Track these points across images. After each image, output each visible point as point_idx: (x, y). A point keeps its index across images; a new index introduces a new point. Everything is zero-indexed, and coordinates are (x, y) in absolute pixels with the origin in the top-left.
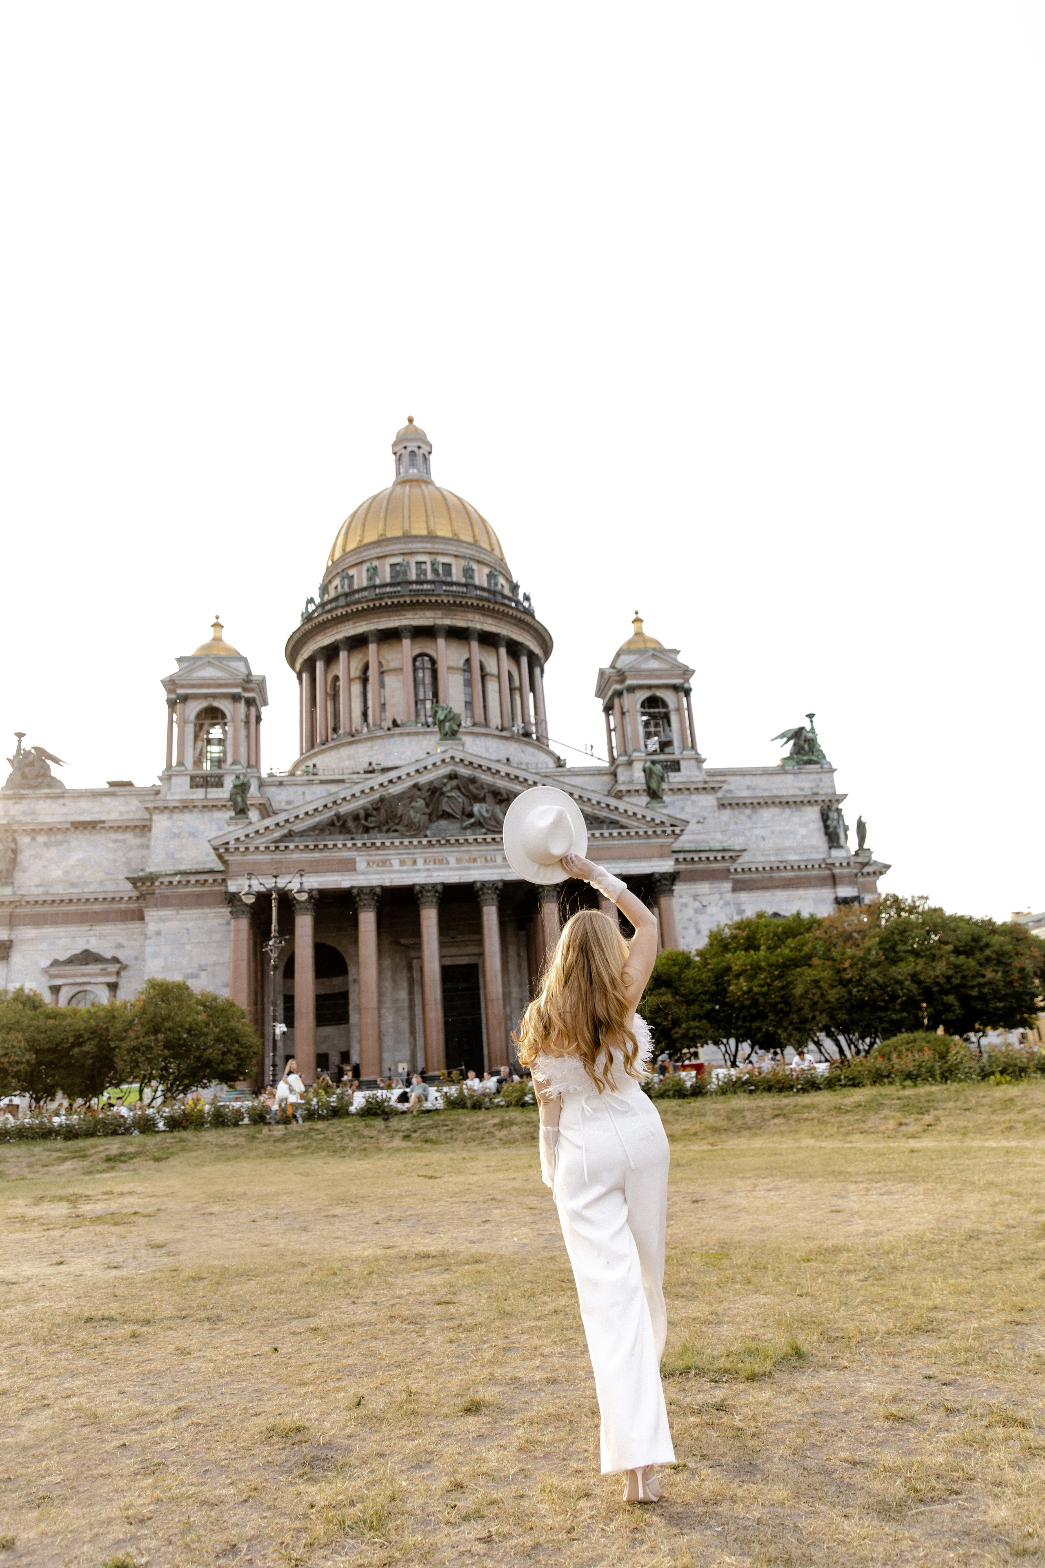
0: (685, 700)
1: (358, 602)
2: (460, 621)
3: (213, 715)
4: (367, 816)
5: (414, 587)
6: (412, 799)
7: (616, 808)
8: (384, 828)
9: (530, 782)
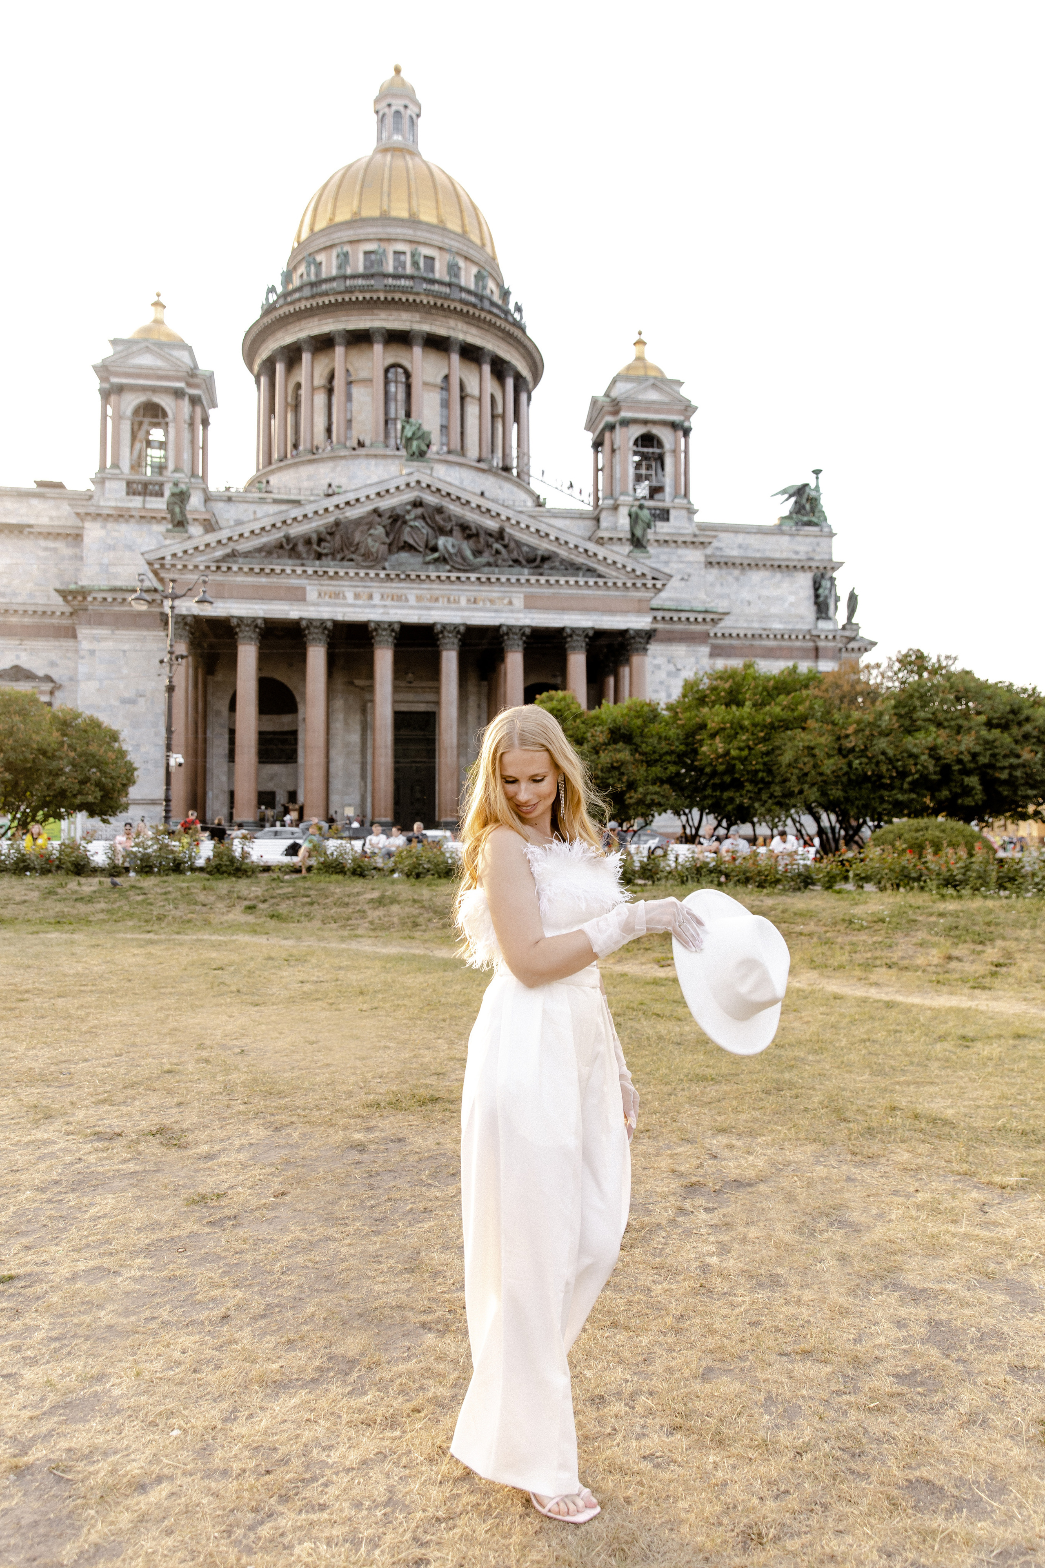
0: (683, 440)
1: (326, 294)
2: (440, 328)
3: (152, 413)
4: (320, 540)
5: (390, 281)
6: (371, 525)
7: (595, 555)
8: (339, 556)
9: (503, 517)
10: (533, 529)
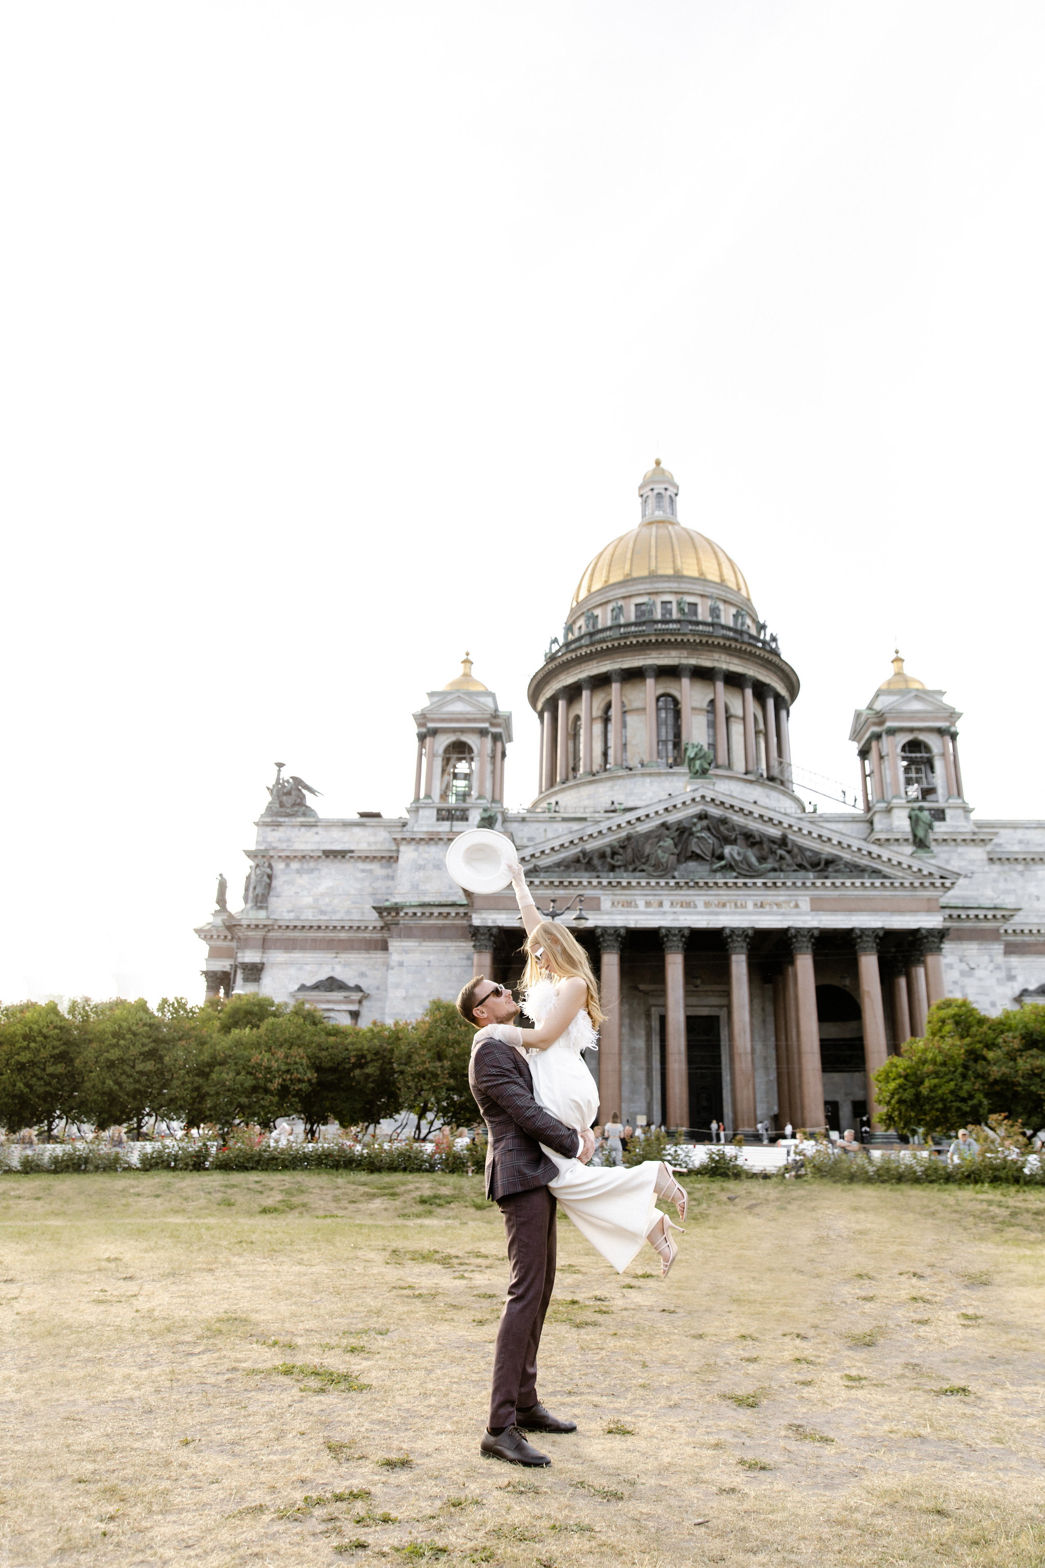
0: (951, 745)
1: (604, 641)
2: (705, 661)
3: (460, 750)
4: (614, 854)
5: (660, 626)
6: (660, 838)
7: (879, 856)
8: (631, 868)
9: (785, 825)
10: (815, 835)
